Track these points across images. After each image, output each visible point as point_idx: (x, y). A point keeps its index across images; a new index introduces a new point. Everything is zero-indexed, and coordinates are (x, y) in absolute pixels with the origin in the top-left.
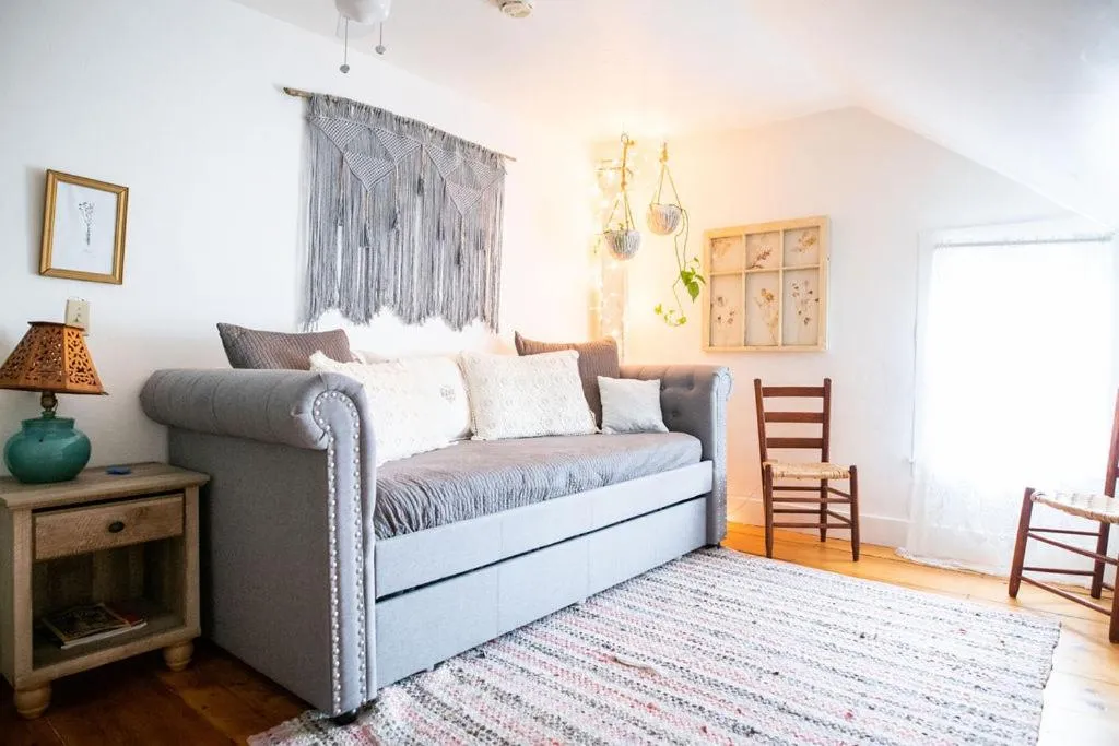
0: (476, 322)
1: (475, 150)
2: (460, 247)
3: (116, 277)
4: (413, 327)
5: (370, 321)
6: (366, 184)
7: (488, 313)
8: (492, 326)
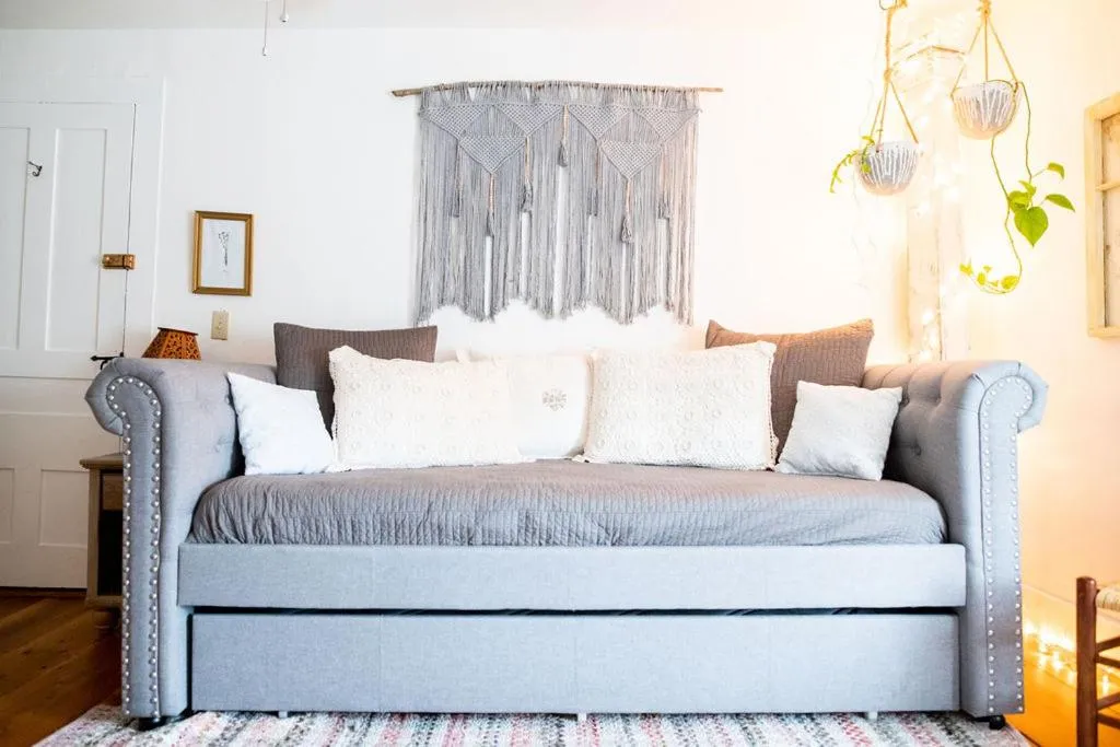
0: (657, 311)
1: (650, 93)
2: (624, 218)
3: (246, 291)
4: (555, 322)
5: (495, 317)
6: (489, 166)
7: (675, 299)
8: (681, 316)
